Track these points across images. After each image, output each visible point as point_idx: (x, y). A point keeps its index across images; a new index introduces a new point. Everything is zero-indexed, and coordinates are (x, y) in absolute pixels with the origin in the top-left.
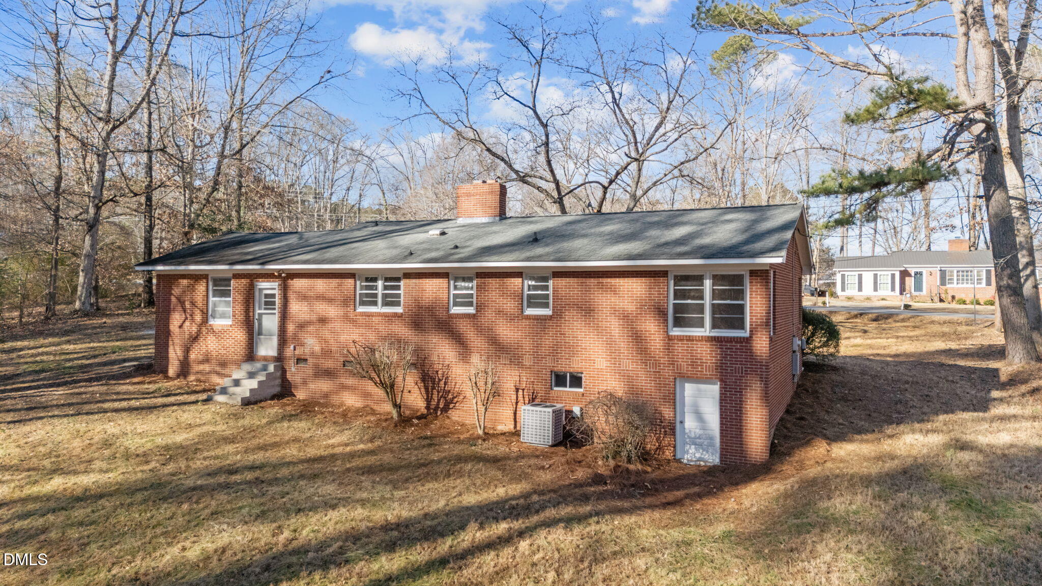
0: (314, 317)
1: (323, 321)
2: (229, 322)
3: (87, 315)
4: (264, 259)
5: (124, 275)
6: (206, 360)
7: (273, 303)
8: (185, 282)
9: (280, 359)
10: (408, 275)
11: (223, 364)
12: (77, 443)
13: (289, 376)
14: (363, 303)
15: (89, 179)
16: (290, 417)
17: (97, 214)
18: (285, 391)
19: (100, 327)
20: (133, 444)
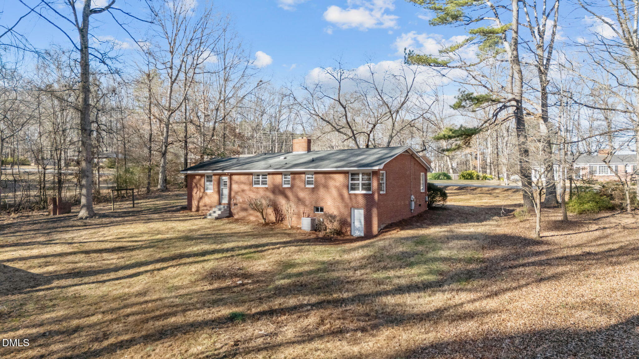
0: (240, 190)
1: (243, 191)
2: (212, 191)
3: (163, 191)
4: (223, 169)
5: (176, 175)
6: (205, 206)
7: (226, 184)
8: (197, 177)
9: (229, 204)
10: (269, 174)
11: (211, 207)
12: (164, 228)
13: (232, 210)
14: (255, 184)
15: (162, 135)
16: (230, 223)
17: (166, 149)
18: (231, 215)
19: (168, 195)
20: (180, 228)
